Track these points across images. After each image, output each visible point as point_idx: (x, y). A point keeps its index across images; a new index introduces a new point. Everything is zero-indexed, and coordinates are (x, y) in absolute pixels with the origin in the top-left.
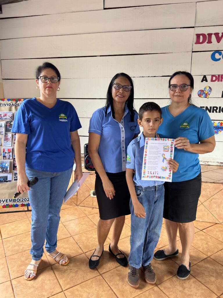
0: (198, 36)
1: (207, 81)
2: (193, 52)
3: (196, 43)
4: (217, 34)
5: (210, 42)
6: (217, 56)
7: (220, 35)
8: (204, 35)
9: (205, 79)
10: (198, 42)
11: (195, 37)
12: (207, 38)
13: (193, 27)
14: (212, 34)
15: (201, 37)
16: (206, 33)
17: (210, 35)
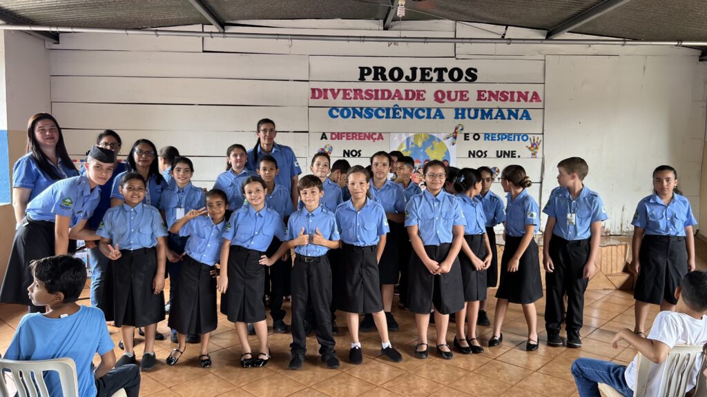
0: (313, 90)
1: (326, 139)
2: (309, 107)
3: (311, 98)
4: (332, 90)
5: (326, 98)
6: (335, 113)
7: (336, 91)
8: (319, 90)
9: (324, 137)
10: (313, 97)
11: (311, 91)
12: (323, 93)
13: (308, 81)
14: (327, 90)
15: (317, 91)
16: (322, 89)
17: (326, 90)
